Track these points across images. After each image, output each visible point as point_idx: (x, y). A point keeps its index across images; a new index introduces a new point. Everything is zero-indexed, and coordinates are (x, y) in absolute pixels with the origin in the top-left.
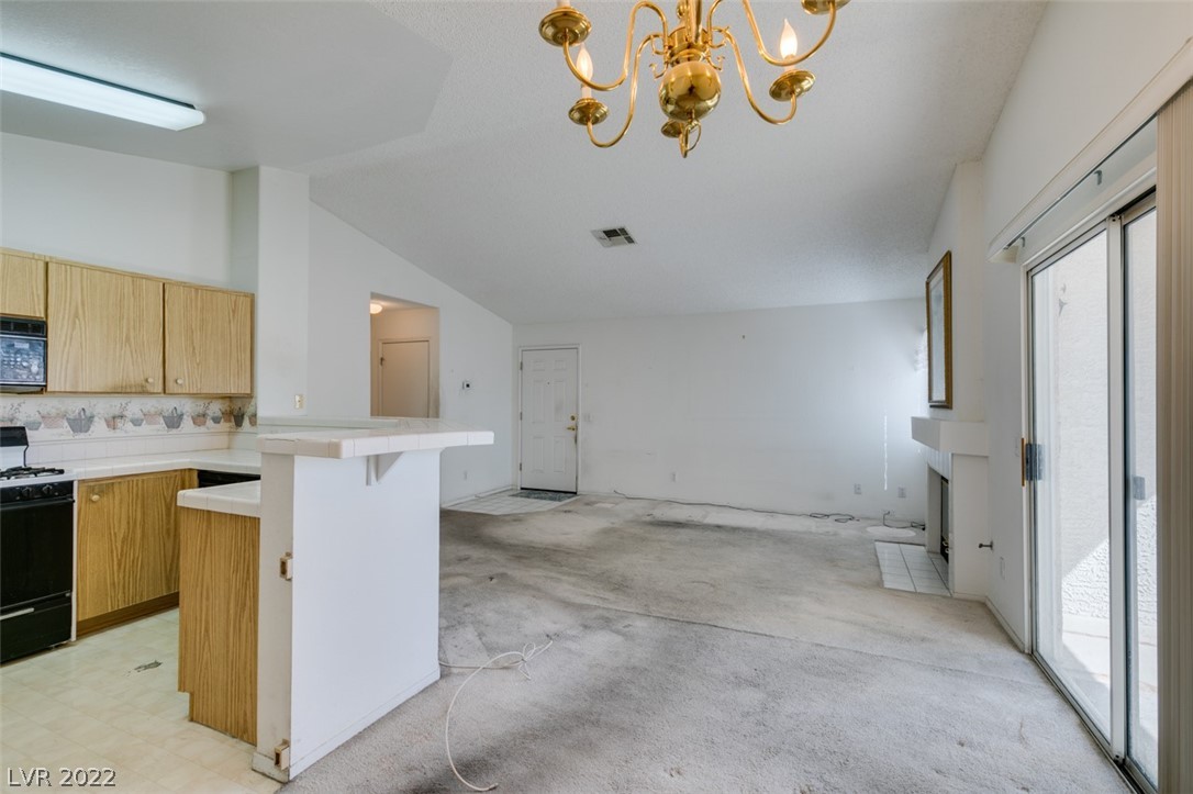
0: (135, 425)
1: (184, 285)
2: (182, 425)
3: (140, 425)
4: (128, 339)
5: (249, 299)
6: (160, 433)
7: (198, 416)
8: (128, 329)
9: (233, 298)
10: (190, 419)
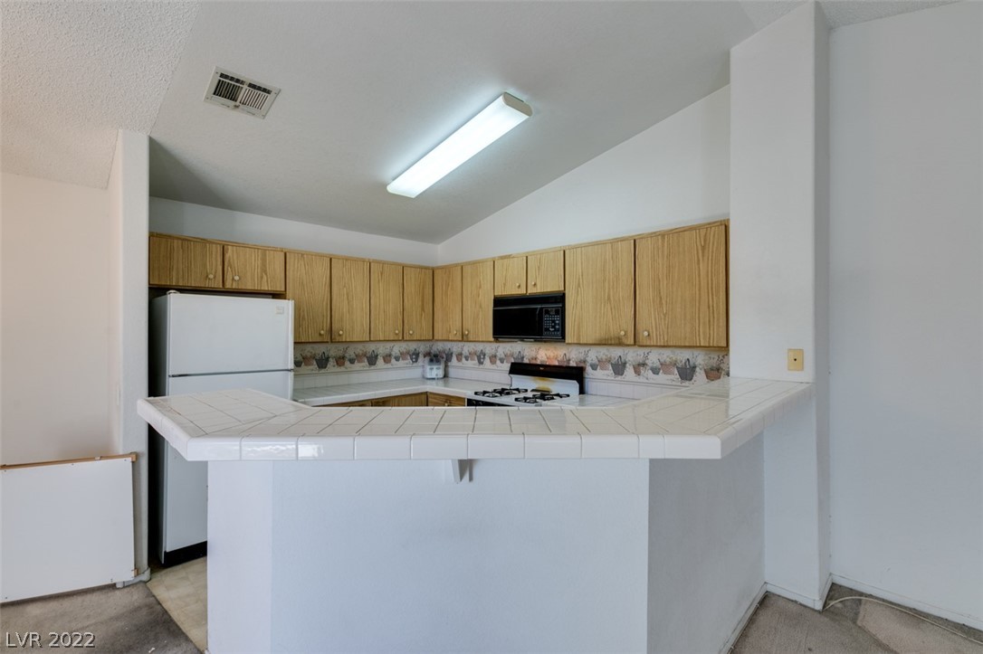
0: (654, 373)
1: (653, 235)
2: (694, 378)
3: (658, 374)
4: (609, 298)
5: (724, 227)
6: (674, 383)
7: (712, 369)
8: (609, 289)
9: (703, 232)
10: (703, 372)
